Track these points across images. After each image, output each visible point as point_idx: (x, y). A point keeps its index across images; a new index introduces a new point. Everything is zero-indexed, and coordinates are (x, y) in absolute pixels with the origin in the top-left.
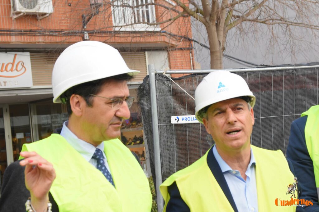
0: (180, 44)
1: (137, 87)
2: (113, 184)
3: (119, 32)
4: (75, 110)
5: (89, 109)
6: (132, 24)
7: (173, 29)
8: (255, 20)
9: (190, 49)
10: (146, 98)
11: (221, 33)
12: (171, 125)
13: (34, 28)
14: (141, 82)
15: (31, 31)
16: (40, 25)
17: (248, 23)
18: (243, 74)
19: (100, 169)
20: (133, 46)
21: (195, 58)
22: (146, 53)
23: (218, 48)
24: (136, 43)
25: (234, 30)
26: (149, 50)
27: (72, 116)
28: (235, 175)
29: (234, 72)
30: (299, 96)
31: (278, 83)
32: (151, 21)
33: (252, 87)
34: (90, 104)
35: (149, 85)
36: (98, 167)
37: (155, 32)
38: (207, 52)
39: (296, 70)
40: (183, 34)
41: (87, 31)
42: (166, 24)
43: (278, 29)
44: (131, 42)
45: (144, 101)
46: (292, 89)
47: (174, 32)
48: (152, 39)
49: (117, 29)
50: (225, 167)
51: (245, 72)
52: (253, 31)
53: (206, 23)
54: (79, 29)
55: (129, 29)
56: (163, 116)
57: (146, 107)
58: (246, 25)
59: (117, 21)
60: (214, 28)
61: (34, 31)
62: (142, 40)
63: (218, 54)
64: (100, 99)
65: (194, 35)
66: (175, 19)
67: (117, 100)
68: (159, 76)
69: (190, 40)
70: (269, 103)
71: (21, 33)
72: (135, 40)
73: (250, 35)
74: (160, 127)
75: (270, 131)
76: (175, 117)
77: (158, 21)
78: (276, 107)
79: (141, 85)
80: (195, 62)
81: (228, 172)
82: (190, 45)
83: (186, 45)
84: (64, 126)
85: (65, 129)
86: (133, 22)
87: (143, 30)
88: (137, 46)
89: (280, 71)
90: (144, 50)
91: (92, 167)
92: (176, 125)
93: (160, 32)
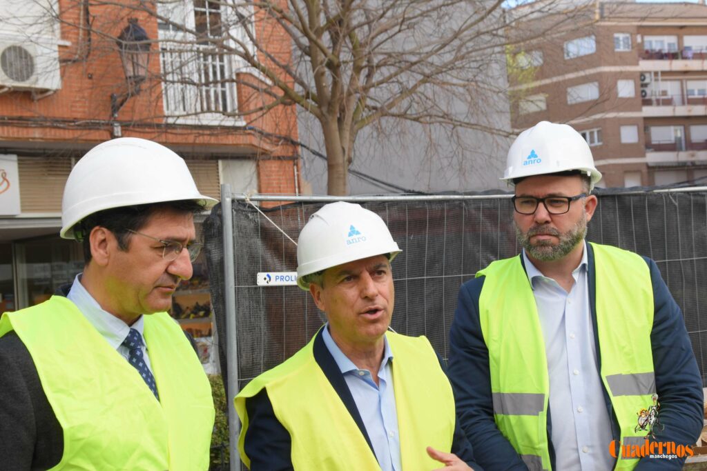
0: (278, 150)
3: (174, 126)
4: (98, 253)
5: (122, 255)
6: (196, 114)
7: (266, 124)
8: (403, 116)
9: (294, 159)
10: (215, 240)
11: (347, 134)
12: (257, 288)
14: (209, 213)
15: (21, 119)
17: (391, 120)
18: (380, 206)
20: (197, 150)
21: (302, 173)
22: (220, 163)
23: (340, 159)
25: (367, 130)
26: (225, 157)
28: (363, 378)
30: (470, 245)
31: (437, 222)
32: (229, 110)
33: (396, 228)
34: (124, 246)
35: (221, 217)
37: (235, 128)
38: (321, 165)
39: (465, 201)
40: (283, 133)
41: (121, 123)
42: (254, 116)
43: (439, 132)
44: (194, 144)
45: (212, 246)
46: (459, 232)
47: (268, 129)
48: (230, 140)
49: (171, 121)
50: (345, 364)
51: (384, 202)
52: (401, 133)
53: (321, 117)
54: (104, 118)
56: (245, 271)
57: (215, 257)
58: (387, 122)
59: (172, 107)
60: (335, 126)
61: (27, 119)
62: (213, 140)
63: (341, 169)
65: (301, 135)
66: (270, 108)
67: (173, 245)
68: (239, 204)
69: (295, 144)
70: (421, 254)
72: (200, 140)
73: (394, 139)
74: (237, 291)
75: (422, 301)
76: (264, 275)
77: (242, 111)
78: (433, 261)
80: (302, 181)
81: (350, 373)
82: (295, 152)
83: (289, 151)
84: (76, 282)
86: (199, 110)
87: (215, 123)
89: (441, 202)
90: (215, 157)
92: (265, 288)
93: (244, 128)
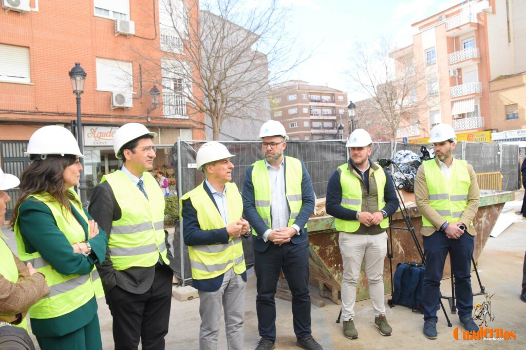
0: (198, 126)
1: (171, 148)
2: (148, 199)
3: (166, 118)
4: (127, 157)
5: (134, 155)
6: (173, 115)
7: (195, 118)
8: (236, 116)
9: (203, 129)
10: (175, 154)
11: (219, 122)
12: (188, 169)
13: (122, 115)
14: (173, 145)
15: (120, 116)
16: (125, 113)
17: (233, 117)
18: (226, 144)
19: (141, 190)
20: (173, 126)
21: (206, 133)
22: (181, 130)
23: (217, 129)
24: (175, 124)
25: (225, 121)
26: (182, 128)
27: (127, 161)
28: (218, 195)
29: (221, 143)
30: (253, 156)
31: (243, 149)
32: (184, 113)
33: (231, 151)
34: (134, 152)
35: (177, 146)
36: (140, 189)
37: (185, 119)
38: (211, 130)
39: (253, 143)
40: (200, 121)
41: (150, 117)
42: (191, 116)
43: (248, 122)
44: (172, 124)
45: (174, 156)
46: (250, 152)
47: (195, 119)
48: (183, 123)
49: (165, 117)
50: (213, 190)
51: (227, 143)
52: (236, 122)
53: (211, 116)
54: (145, 115)
55: (172, 117)
56: (184, 163)
57: (175, 159)
58: (231, 118)
59: (166, 112)
60: (215, 119)
61: (122, 116)
62: (178, 123)
63: (217, 133)
64: (138, 149)
65: (205, 122)
66: (195, 113)
67: (148, 148)
68: (183, 143)
69: (204, 124)
70: (239, 159)
71: (115, 117)
72: (174, 123)
73: (234, 123)
74: (182, 169)
75: (238, 173)
76: (190, 164)
77: (188, 114)
78: (242, 161)
79: (173, 147)
80: (206, 135)
81: (214, 193)
82: (204, 127)
83: (202, 126)
84: (123, 166)
85: (124, 167)
86: (174, 113)
87: (179, 118)
88: (176, 126)
89: (245, 143)
90: (179, 128)
91: (137, 188)
92: (190, 168)
93: (188, 119)
